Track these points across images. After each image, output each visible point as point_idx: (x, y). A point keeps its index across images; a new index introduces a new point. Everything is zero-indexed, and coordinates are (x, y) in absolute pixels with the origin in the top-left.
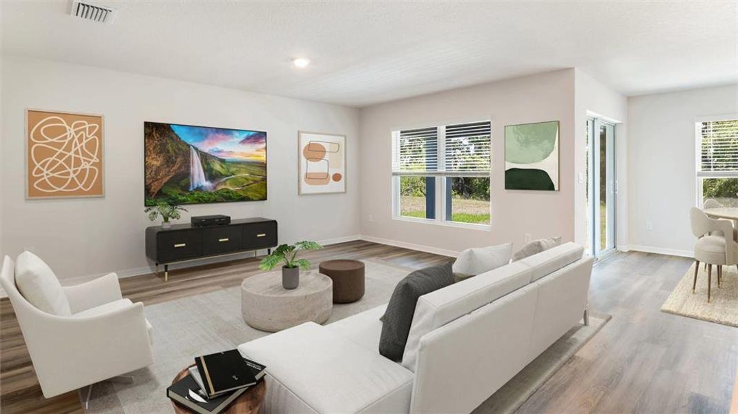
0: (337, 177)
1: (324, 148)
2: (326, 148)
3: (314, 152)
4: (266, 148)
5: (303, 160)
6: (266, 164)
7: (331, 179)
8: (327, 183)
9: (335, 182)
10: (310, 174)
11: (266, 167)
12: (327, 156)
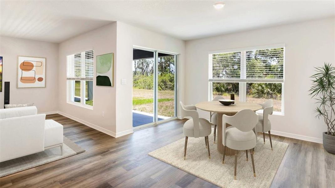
0: (40, 79)
1: (33, 64)
2: (34, 64)
3: (27, 66)
4: (2, 65)
5: (20, 70)
6: (2, 73)
7: (37, 80)
8: (34, 82)
9: (39, 82)
10: (23, 77)
11: (2, 75)
12: (34, 68)
